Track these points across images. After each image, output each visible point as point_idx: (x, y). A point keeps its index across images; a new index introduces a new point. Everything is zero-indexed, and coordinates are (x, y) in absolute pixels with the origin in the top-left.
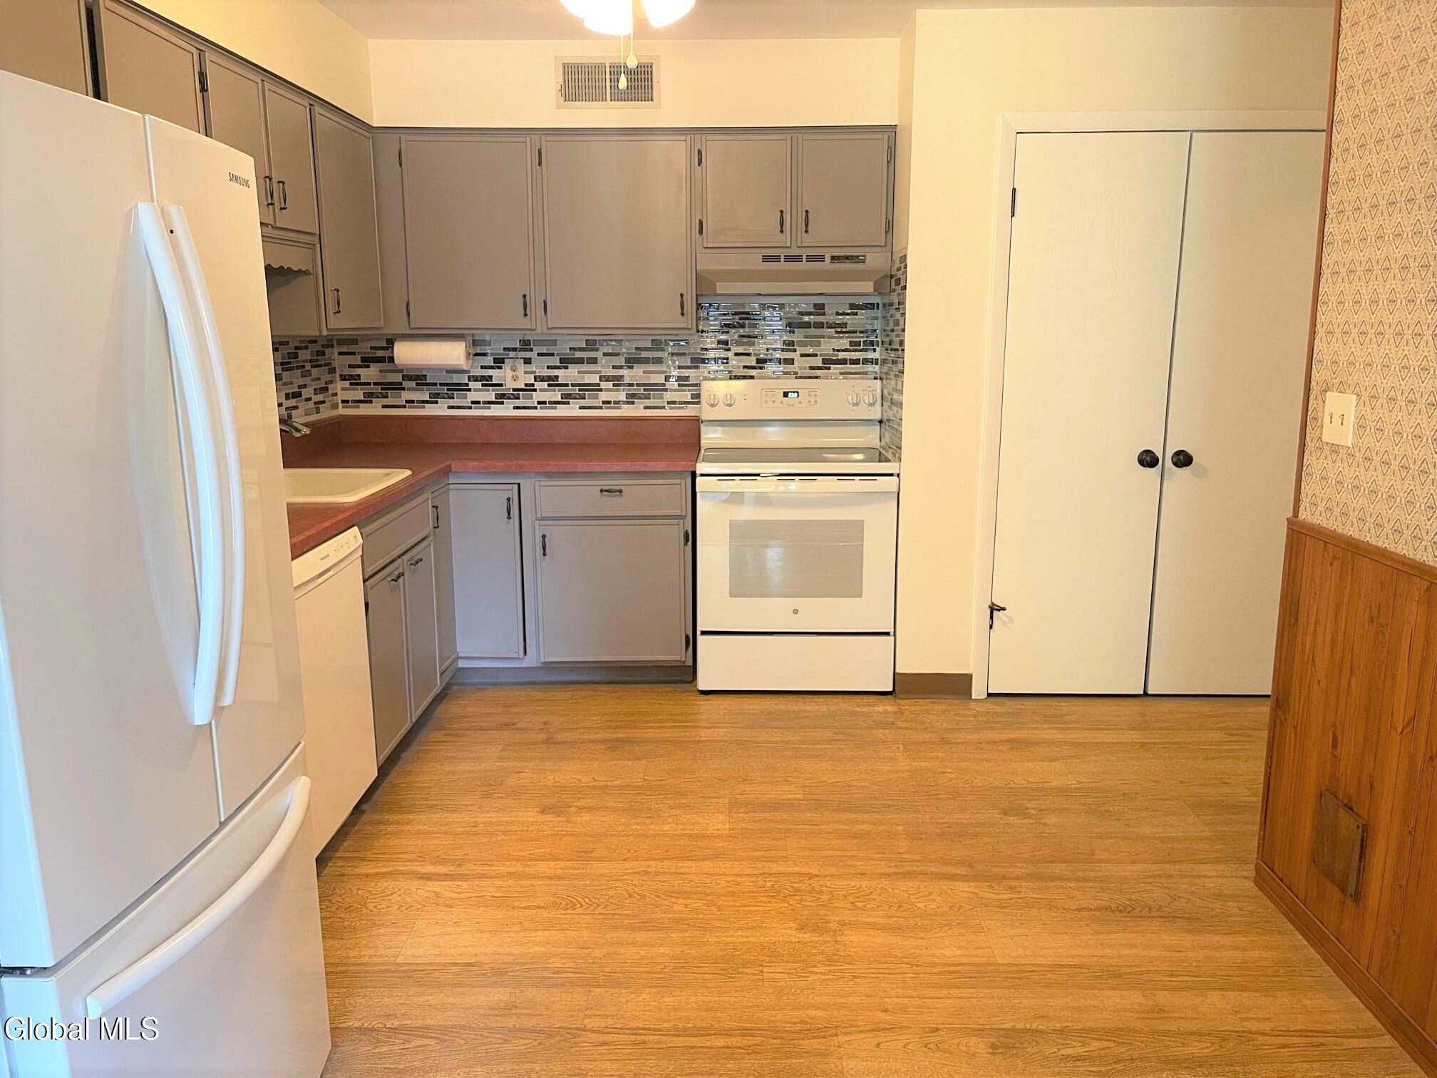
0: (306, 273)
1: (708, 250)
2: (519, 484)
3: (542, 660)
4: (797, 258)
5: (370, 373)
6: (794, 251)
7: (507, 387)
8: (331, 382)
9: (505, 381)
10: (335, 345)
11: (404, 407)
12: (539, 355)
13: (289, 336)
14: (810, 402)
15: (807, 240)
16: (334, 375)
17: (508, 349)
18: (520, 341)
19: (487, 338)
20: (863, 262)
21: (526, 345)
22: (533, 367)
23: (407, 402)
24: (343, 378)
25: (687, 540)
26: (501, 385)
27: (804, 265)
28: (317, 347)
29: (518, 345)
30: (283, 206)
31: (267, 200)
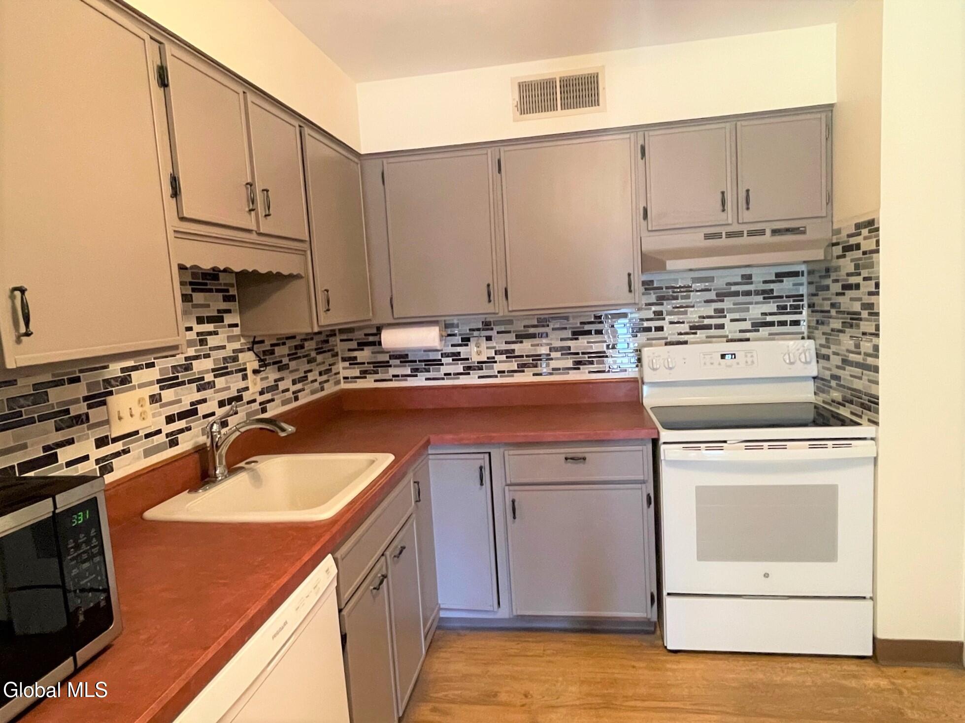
0: (298, 277)
1: (652, 234)
2: (490, 453)
3: (515, 613)
4: (740, 234)
5: (364, 355)
6: (736, 228)
7: (473, 360)
8: (333, 364)
9: (471, 355)
10: (337, 334)
11: (391, 380)
12: (498, 333)
13: (264, 336)
14: (747, 362)
15: (746, 216)
16: (336, 358)
17: (473, 330)
18: (483, 322)
19: (455, 322)
20: (804, 232)
21: (487, 325)
22: (492, 343)
23: (394, 376)
24: (344, 360)
25: (649, 503)
26: (468, 359)
27: (745, 240)
28: (322, 337)
29: (480, 326)
30: (267, 213)
31: (249, 206)
